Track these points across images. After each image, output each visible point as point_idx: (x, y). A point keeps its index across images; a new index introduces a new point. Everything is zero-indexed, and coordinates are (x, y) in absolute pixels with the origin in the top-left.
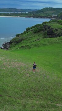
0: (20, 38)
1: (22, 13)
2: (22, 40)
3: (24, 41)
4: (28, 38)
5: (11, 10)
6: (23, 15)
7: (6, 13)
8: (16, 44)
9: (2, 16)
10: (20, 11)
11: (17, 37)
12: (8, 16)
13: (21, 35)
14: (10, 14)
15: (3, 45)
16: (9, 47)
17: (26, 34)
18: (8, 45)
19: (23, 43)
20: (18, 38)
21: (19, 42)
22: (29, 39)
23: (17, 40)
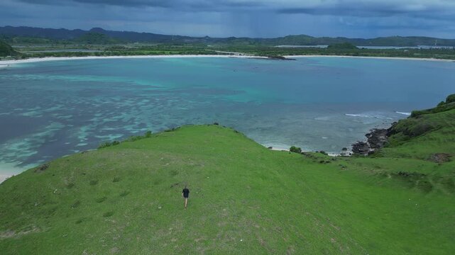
0: (423, 122)
1: (443, 49)
2: (428, 129)
3: (433, 134)
4: (448, 126)
5: (413, 41)
6: (445, 55)
7: (397, 48)
8: (406, 139)
9: (383, 56)
10: (438, 45)
11: (414, 120)
12: (399, 56)
13: (426, 115)
14: (406, 52)
15: (367, 135)
16: (384, 143)
17: (443, 114)
18: (382, 137)
19: (432, 139)
20: (415, 123)
21: (418, 135)
22: (450, 129)
23: (412, 128)
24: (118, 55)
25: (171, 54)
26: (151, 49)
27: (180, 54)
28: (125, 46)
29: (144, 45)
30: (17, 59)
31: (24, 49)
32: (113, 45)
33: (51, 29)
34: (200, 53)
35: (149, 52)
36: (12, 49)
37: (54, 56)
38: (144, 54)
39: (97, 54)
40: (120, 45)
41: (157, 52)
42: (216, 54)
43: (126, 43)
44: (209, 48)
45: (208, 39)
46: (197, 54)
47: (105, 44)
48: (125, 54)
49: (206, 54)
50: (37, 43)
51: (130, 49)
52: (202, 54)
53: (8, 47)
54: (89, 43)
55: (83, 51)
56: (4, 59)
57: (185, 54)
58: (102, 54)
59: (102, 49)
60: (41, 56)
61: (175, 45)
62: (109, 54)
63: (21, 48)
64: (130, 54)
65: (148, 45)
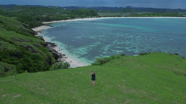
24: (134, 17)
25: (158, 16)
26: (149, 14)
27: (163, 16)
28: (138, 13)
29: (146, 13)
30: (97, 17)
31: (101, 14)
32: (133, 13)
33: (112, 7)
34: (174, 16)
35: (148, 15)
36: (97, 14)
37: (110, 17)
38: (145, 16)
39: (125, 16)
40: (136, 13)
41: (152, 15)
42: (184, 17)
43: (139, 12)
44: (180, 14)
45: (180, 10)
46: (172, 17)
47: (130, 12)
48: (137, 16)
49: (177, 17)
50: (106, 12)
51: (140, 15)
52: (175, 16)
53: (95, 13)
54: (124, 12)
55: (120, 15)
56: (94, 17)
57: (166, 16)
58: (127, 16)
59: (128, 14)
60: (105, 17)
61: (161, 13)
62: (130, 16)
63: (100, 14)
64: (139, 16)
65: (149, 13)
